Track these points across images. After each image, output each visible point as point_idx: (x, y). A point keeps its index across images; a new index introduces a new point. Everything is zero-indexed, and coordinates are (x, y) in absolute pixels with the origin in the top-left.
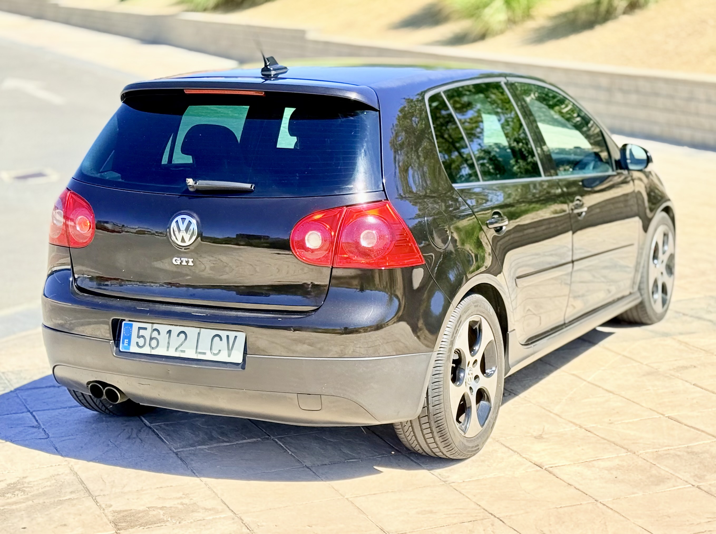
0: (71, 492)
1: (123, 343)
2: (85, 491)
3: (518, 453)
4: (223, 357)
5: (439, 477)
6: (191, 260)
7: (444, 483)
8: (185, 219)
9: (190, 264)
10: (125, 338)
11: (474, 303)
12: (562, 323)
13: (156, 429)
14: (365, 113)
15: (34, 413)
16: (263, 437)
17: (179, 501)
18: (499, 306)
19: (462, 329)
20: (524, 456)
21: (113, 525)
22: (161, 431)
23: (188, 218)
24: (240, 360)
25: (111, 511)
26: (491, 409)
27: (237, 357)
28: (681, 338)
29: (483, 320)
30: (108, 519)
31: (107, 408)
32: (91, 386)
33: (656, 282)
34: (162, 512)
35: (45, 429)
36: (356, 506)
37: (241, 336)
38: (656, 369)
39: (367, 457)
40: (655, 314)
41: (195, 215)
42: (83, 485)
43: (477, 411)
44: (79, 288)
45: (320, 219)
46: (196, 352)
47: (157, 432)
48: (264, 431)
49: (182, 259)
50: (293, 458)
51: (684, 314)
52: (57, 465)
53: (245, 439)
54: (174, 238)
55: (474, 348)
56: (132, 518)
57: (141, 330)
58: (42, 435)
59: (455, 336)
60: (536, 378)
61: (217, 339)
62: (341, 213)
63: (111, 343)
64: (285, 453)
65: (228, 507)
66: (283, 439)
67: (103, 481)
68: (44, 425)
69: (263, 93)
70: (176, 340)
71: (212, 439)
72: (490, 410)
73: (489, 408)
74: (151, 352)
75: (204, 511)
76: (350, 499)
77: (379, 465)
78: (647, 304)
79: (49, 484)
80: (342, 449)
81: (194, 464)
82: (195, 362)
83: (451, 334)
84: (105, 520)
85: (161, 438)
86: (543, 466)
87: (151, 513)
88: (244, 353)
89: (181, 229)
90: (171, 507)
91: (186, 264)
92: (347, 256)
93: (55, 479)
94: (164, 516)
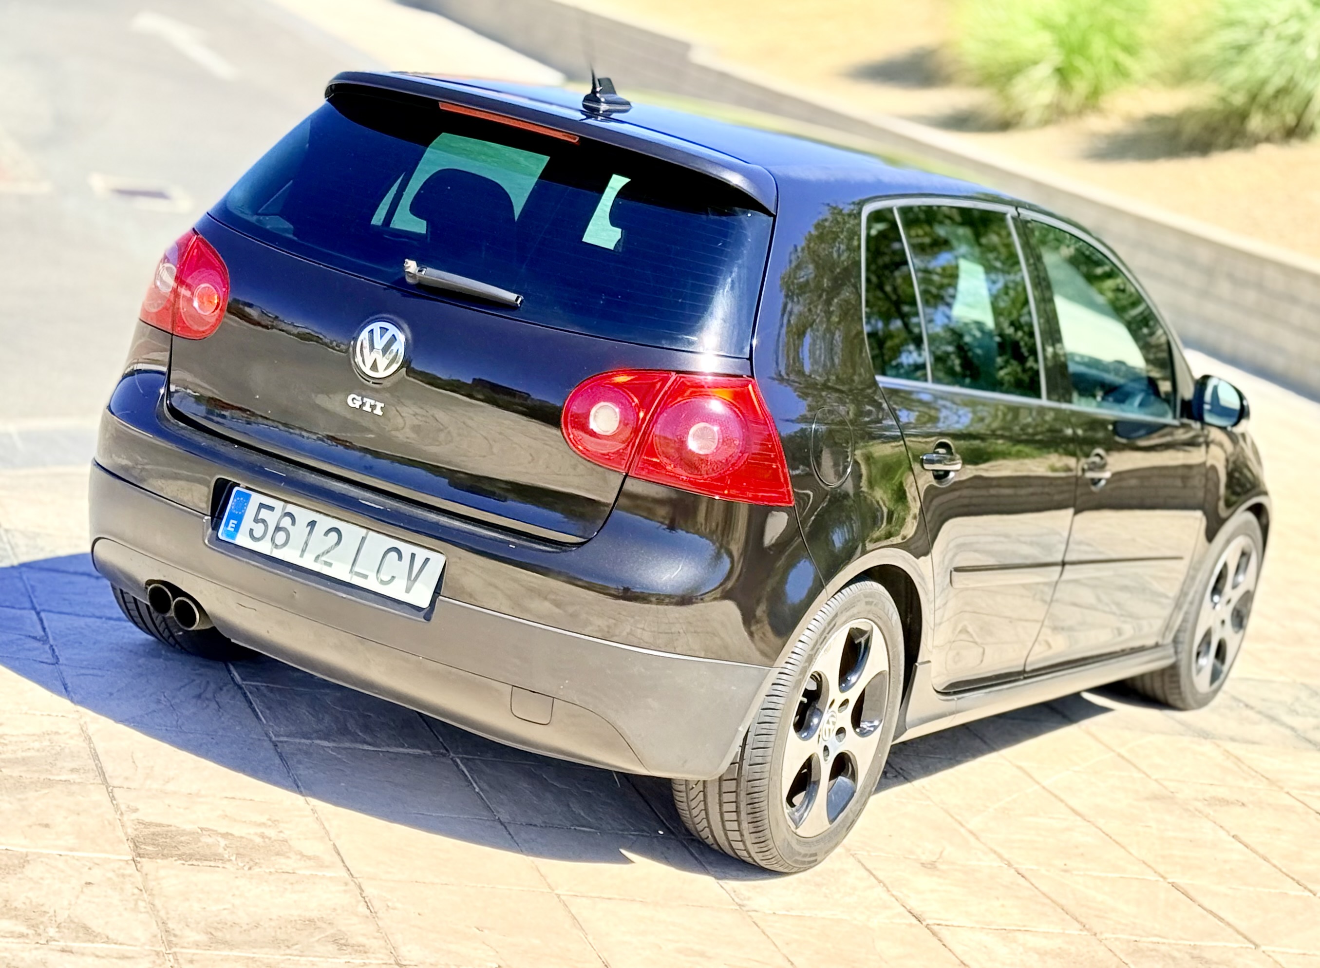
0: (73, 770)
1: (227, 525)
2: (97, 773)
3: (884, 885)
4: (396, 591)
5: (733, 895)
6: (380, 405)
7: (738, 908)
8: (387, 330)
9: (378, 411)
10: (232, 516)
11: (866, 596)
12: (1020, 669)
13: (250, 693)
14: (749, 215)
15: (43, 615)
16: (436, 751)
17: (260, 830)
18: (911, 612)
19: (835, 639)
20: (894, 893)
21: (132, 845)
22: (258, 697)
23: (392, 330)
24: (425, 603)
25: (133, 820)
26: (855, 794)
27: (421, 596)
28: (1230, 746)
29: (876, 630)
30: (126, 834)
31: (172, 635)
32: (151, 589)
33: (1208, 635)
34: (223, 842)
35: (54, 647)
36: (570, 912)
37: (437, 561)
38: (1172, 793)
39: (613, 829)
40: (1194, 692)
41: (405, 326)
42: (97, 762)
43: (829, 792)
44: (172, 410)
45: (625, 383)
46: (351, 571)
47: (251, 698)
48: (441, 740)
49: (365, 400)
50: (479, 802)
51: (1247, 706)
52: (60, 715)
53: (403, 746)
54: (359, 359)
55: (849, 678)
56: (168, 840)
57: (263, 510)
58: (47, 657)
59: (818, 649)
60: (951, 759)
61: (394, 555)
62: (665, 380)
63: (204, 521)
64: (467, 789)
65: (343, 861)
66: (470, 763)
67: (134, 762)
68: (54, 639)
69: (577, 140)
70: (320, 541)
71: (344, 732)
72: (852, 795)
73: (851, 792)
74: (271, 552)
75: (299, 857)
76: (563, 897)
77: (631, 849)
78: (1183, 671)
79: (37, 745)
80: (571, 805)
81: (302, 771)
82: (345, 588)
83: (812, 643)
84: (120, 833)
85: (255, 711)
86: (924, 920)
87: (205, 839)
88: (435, 592)
89: (376, 346)
90: (242, 837)
91: (370, 410)
92: (658, 461)
93: (49, 740)
94: (225, 850)
